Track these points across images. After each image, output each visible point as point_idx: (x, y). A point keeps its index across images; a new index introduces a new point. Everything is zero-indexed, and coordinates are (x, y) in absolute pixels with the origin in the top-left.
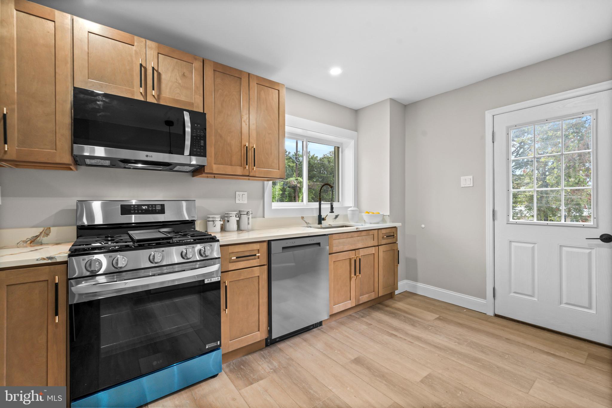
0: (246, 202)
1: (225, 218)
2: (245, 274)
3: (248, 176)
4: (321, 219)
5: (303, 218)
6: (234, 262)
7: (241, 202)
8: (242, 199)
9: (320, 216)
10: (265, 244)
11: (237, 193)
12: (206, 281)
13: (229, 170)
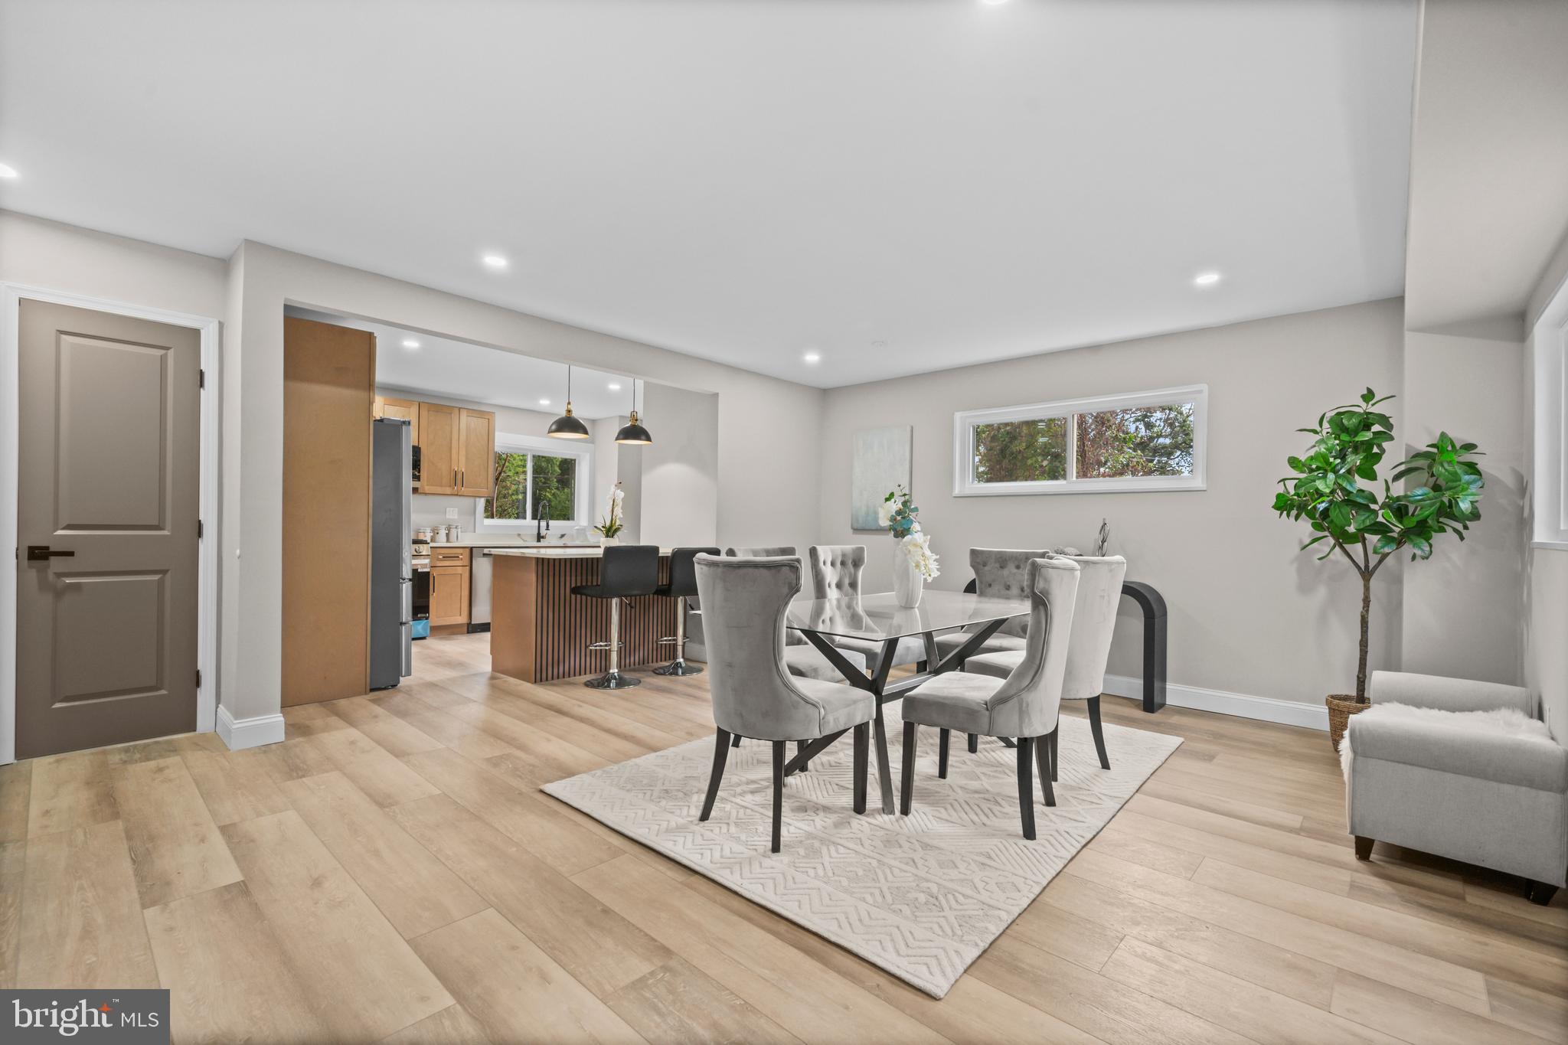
0: (456, 517)
1: (435, 532)
2: (450, 571)
3: (457, 495)
4: (539, 537)
5: (519, 535)
6: (440, 560)
7: (451, 517)
8: (452, 514)
9: (539, 534)
10: (468, 550)
11: (448, 509)
12: (419, 570)
13: (439, 490)
